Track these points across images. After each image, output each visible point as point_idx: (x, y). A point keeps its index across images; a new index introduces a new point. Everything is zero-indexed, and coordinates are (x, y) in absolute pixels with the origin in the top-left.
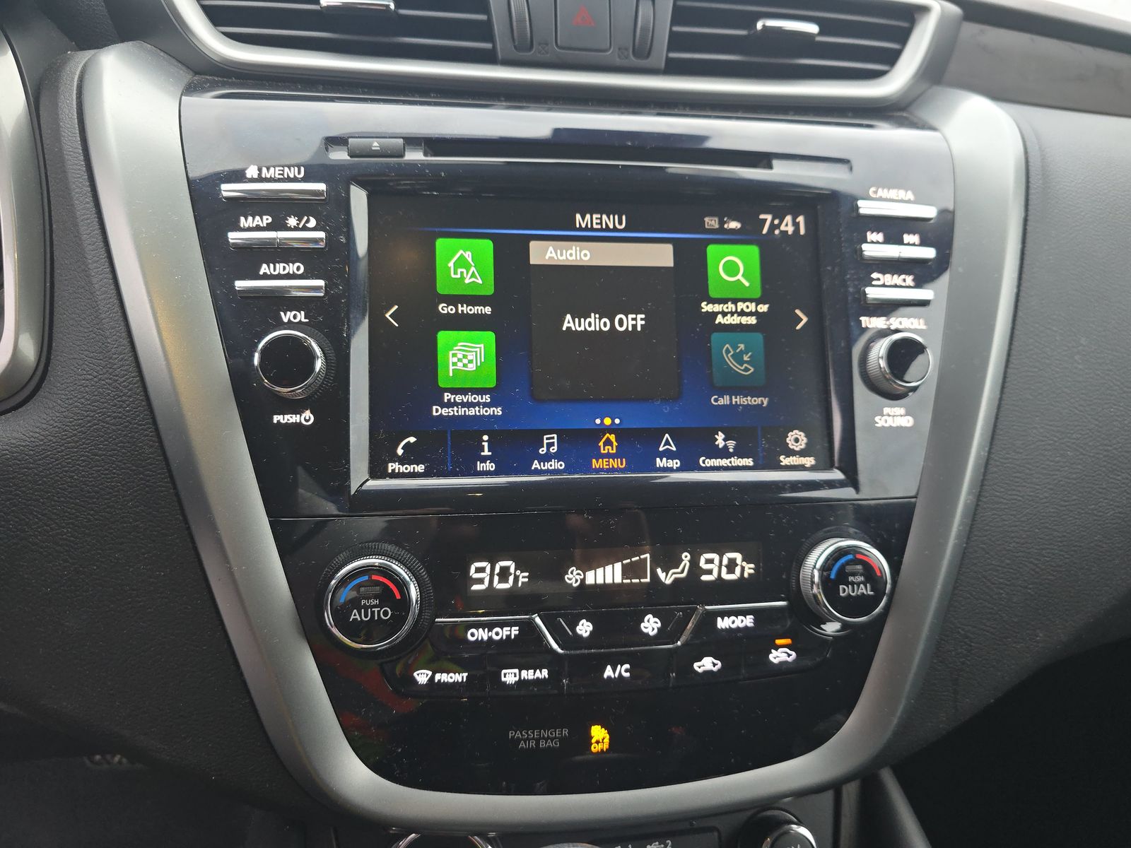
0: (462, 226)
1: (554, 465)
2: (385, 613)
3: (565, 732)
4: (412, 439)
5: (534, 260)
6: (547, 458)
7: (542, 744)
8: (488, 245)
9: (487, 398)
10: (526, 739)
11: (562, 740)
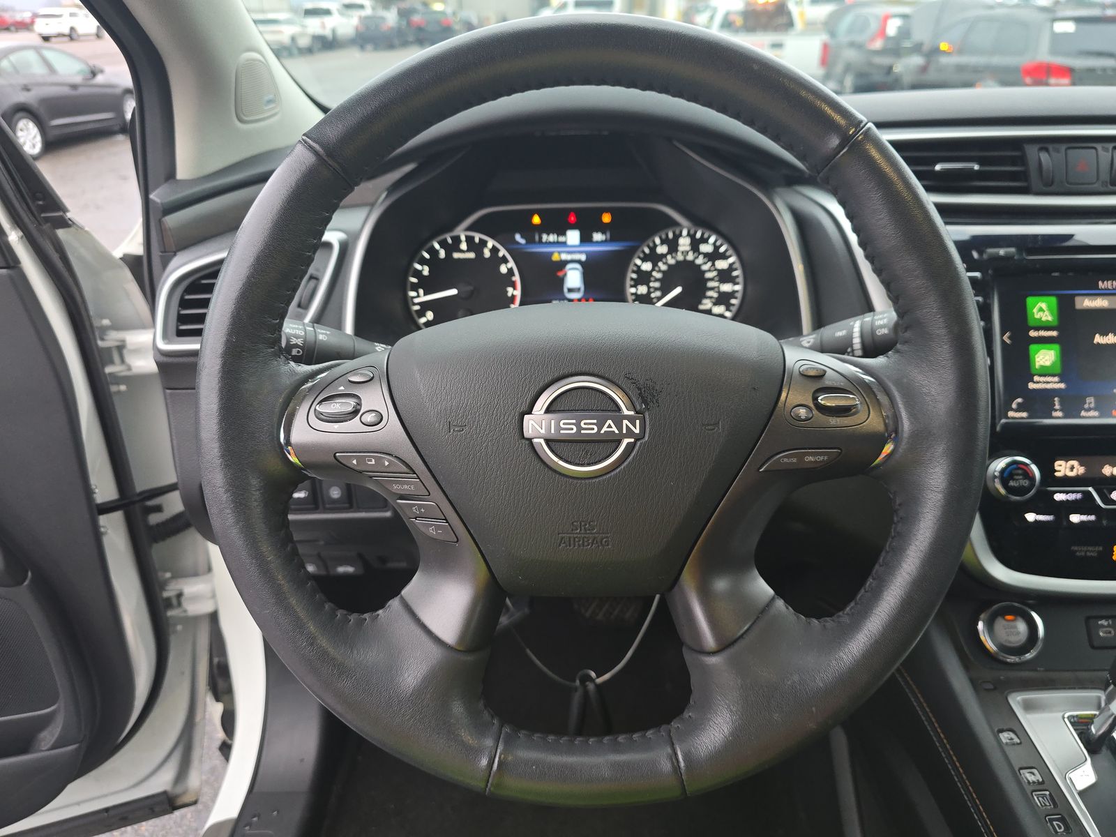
0: (1041, 291)
1: (1092, 413)
2: (1026, 483)
3: (1101, 549)
4: (1019, 400)
5: (1078, 306)
6: (1089, 410)
7: (1088, 554)
8: (1053, 300)
9: (1056, 379)
10: (1081, 551)
11: (1099, 552)
